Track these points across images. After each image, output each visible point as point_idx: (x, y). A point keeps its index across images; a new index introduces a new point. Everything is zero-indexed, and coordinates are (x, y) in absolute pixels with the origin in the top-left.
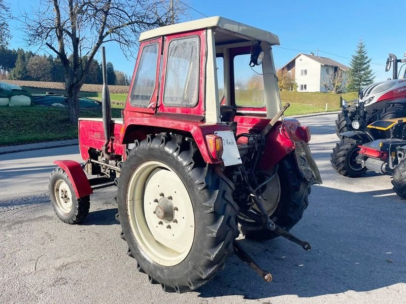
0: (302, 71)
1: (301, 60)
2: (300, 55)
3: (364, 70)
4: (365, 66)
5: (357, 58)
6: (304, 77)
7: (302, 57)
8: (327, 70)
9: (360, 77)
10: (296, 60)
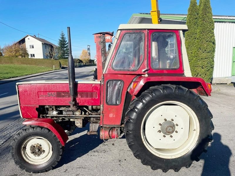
0: (30, 46)
1: (29, 39)
2: (28, 36)
3: (66, 47)
4: (66, 45)
5: (61, 41)
6: (32, 49)
7: (29, 37)
8: (46, 47)
9: (64, 51)
10: (25, 39)
